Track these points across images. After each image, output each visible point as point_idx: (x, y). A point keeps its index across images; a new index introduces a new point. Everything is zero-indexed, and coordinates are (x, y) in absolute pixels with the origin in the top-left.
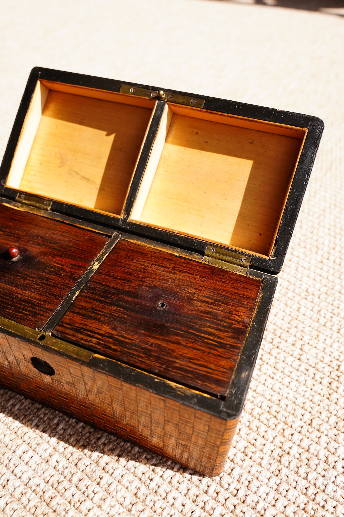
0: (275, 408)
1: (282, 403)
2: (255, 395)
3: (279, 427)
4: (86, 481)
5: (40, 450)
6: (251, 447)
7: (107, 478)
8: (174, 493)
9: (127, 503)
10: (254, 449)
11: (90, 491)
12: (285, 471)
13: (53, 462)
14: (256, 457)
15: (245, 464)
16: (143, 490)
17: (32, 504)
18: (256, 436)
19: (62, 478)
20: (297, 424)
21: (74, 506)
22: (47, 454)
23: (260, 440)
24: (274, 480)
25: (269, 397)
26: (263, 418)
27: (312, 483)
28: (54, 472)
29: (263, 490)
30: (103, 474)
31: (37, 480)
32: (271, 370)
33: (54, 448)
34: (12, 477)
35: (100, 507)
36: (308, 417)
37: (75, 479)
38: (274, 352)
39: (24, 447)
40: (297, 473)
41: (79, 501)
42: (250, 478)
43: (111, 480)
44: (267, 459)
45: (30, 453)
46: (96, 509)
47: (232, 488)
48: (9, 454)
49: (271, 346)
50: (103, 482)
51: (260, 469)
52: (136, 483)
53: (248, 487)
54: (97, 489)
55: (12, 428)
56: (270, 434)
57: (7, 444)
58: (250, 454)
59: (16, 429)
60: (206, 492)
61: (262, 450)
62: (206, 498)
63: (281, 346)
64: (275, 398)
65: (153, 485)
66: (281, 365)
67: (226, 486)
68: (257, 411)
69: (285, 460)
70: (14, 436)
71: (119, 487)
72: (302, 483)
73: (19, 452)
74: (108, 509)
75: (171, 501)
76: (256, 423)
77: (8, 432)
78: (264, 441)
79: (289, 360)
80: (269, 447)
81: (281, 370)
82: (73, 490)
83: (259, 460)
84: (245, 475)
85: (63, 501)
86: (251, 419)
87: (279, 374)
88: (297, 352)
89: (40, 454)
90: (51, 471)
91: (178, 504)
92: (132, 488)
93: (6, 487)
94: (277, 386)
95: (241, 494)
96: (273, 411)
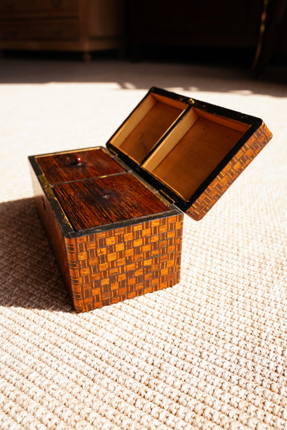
3: (228, 288)
8: (162, 323)
9: (129, 329)
12: (235, 308)
16: (140, 322)
17: (63, 333)
20: (241, 286)
24: (229, 314)
27: (255, 313)
32: (218, 261)
36: (247, 282)
38: (220, 252)
40: (244, 309)
56: (223, 292)
60: (183, 321)
62: (184, 324)
66: (225, 259)
69: (235, 303)
72: (248, 314)
75: (160, 327)
79: (231, 256)
80: (223, 298)
85: (84, 331)
87: (225, 263)
88: (235, 251)
91: (165, 328)
92: (132, 322)
94: (224, 269)
95: (207, 321)
96: (223, 280)
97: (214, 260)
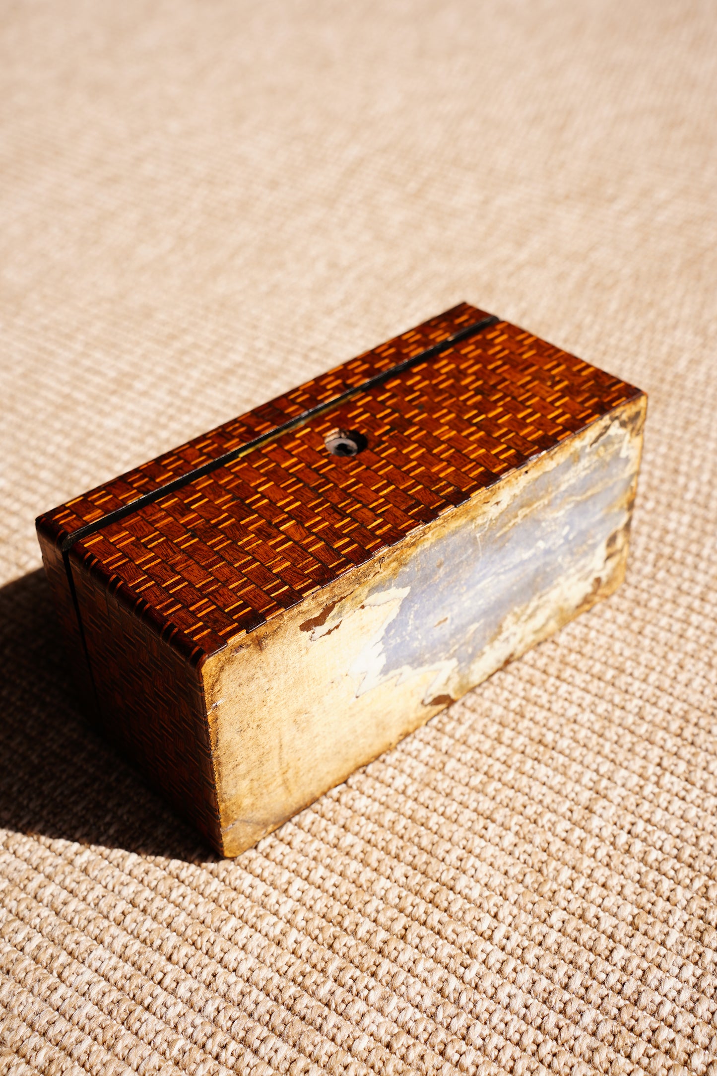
0: (688, 850)
1: (703, 843)
2: (650, 828)
3: (697, 884)
4: (353, 971)
5: (263, 925)
6: (644, 916)
7: (386, 965)
8: (509, 988)
9: (427, 1003)
10: (651, 919)
11: (360, 986)
13: (289, 943)
14: (657, 930)
15: (635, 943)
16: (454, 983)
17: (262, 1009)
18: (654, 898)
19: (308, 968)
21: (336, 1010)
22: (277, 931)
23: (661, 904)
24: (689, 971)
25: (677, 832)
26: (666, 867)
28: (293, 959)
29: (670, 984)
30: (379, 959)
31: (266, 973)
32: (678, 786)
33: (288, 922)
34: (220, 970)
35: (381, 1010)
37: (332, 969)
38: (686, 752)
39: (234, 922)
41: (343, 1001)
42: (645, 965)
43: (394, 969)
44: (675, 935)
45: (247, 931)
46: (374, 1014)
47: (612, 980)
48: (211, 935)
49: (679, 741)
50: (381, 972)
51: (663, 951)
52: (440, 972)
53: (643, 979)
54: (372, 982)
55: (207, 893)
56: (681, 895)
57: (202, 918)
58: (643, 928)
59: (215, 895)
61: (666, 921)
62: (567, 996)
63: (699, 741)
64: (689, 833)
65: (470, 975)
66: (699, 776)
67: (602, 977)
68: (654, 855)
70: (212, 906)
71: (411, 980)
73: (227, 929)
74: (395, 1014)
75: (505, 1001)
76: (653, 875)
77: (201, 899)
78: (668, 906)
80: (679, 916)
81: (699, 784)
82: (330, 984)
83: (659, 938)
84: (636, 961)
85: (314, 1003)
86: (644, 869)
87: (696, 792)
89: (264, 932)
90: (288, 958)
91: (517, 1004)
92: (434, 979)
93: (214, 986)
94: (692, 813)
95: (629, 990)
96: (685, 856)
97: (667, 779)
